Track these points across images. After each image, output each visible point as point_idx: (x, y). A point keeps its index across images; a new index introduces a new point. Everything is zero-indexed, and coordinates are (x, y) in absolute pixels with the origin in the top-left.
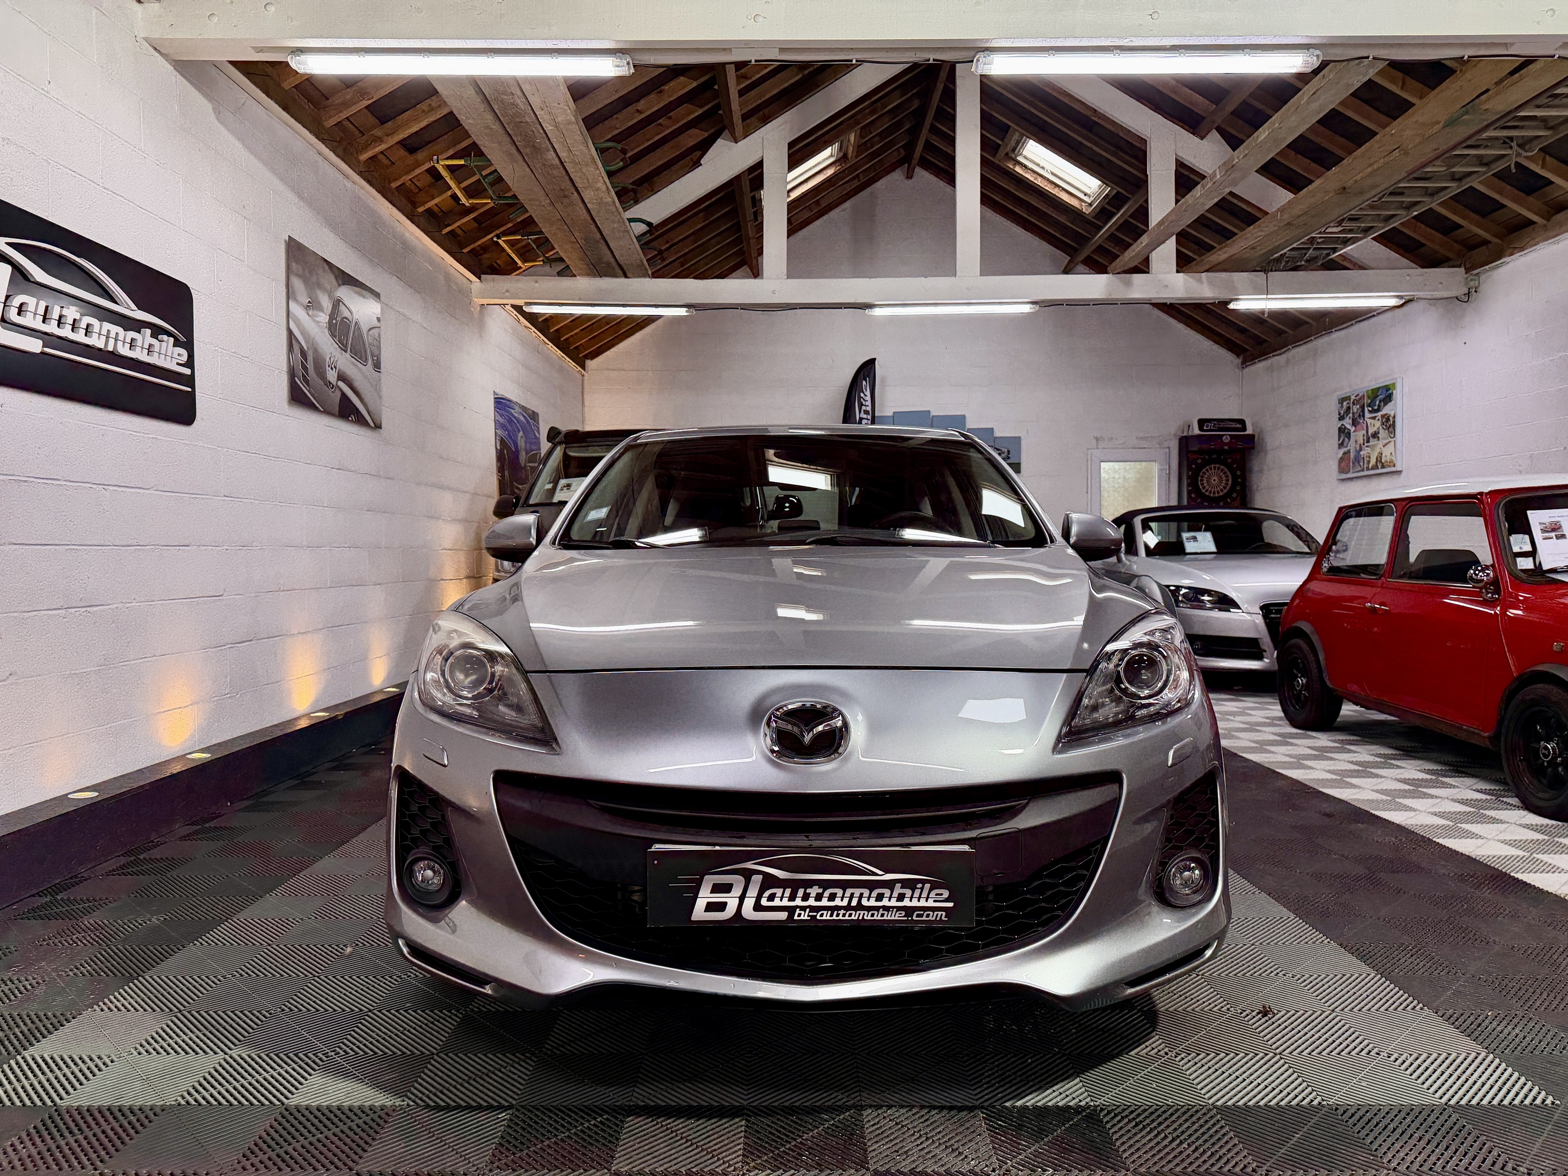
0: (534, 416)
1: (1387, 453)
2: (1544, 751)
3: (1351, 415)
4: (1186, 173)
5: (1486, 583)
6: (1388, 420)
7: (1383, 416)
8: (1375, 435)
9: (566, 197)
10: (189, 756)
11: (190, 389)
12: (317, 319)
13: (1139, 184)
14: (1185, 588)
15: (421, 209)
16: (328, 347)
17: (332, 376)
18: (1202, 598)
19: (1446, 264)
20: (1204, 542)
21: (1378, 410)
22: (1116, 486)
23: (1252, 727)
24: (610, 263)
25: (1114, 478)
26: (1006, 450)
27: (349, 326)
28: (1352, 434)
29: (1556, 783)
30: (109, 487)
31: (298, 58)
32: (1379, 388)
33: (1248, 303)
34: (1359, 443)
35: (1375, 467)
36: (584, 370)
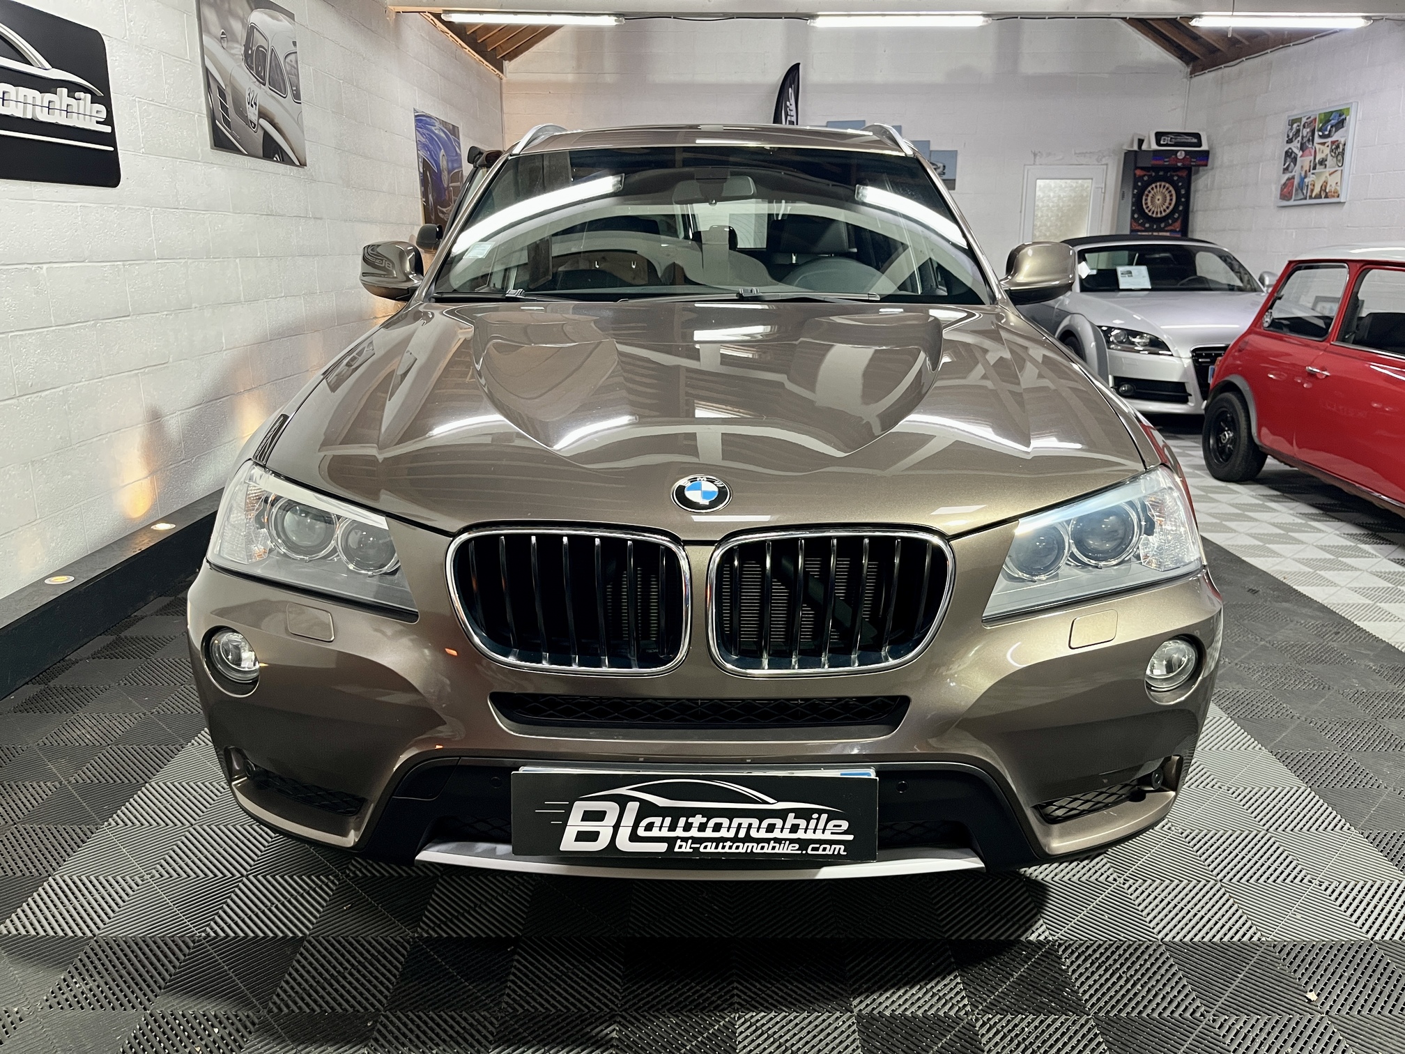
0: (454, 130)
1: (1332, 182)
3: (1300, 138)
6: (1338, 147)
7: (1333, 143)
8: (1322, 162)
10: (152, 527)
11: (112, 149)
12: (233, 51)
14: (1119, 329)
16: (245, 81)
17: (252, 114)
18: (1133, 340)
20: (1139, 277)
21: (1329, 136)
22: (1051, 205)
25: (1049, 196)
26: (941, 165)
27: (265, 56)
28: (1298, 159)
32: (1332, 112)
33: (1209, 22)
34: (1304, 169)
35: (1319, 196)
36: (502, 72)
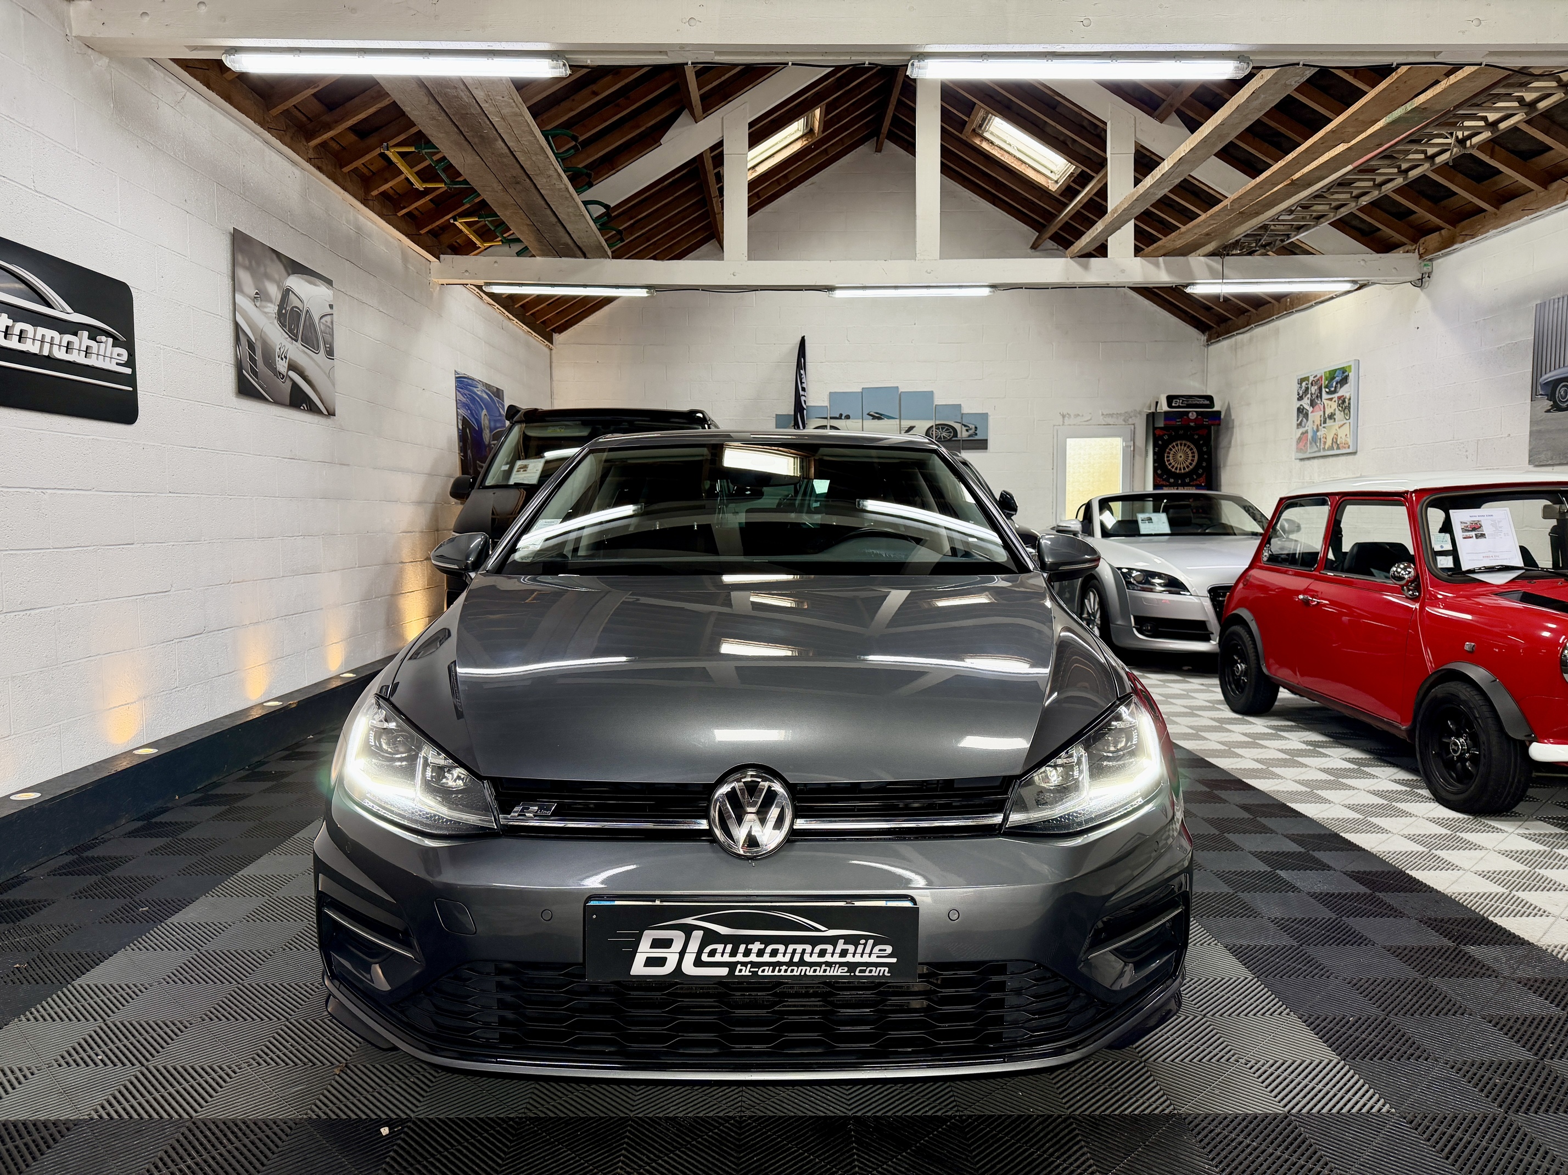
0: (498, 393)
1: (1342, 434)
2: (1453, 747)
3: (1309, 396)
4: (1148, 154)
5: (1408, 582)
6: (1344, 402)
7: (1339, 398)
8: (1331, 416)
9: (518, 183)
10: (136, 752)
11: (131, 389)
12: (266, 310)
13: (1100, 164)
14: (1137, 570)
15: (375, 193)
16: (277, 337)
17: (282, 366)
18: (1153, 581)
19: (1401, 249)
20: (1160, 523)
21: (1335, 392)
22: (1083, 462)
23: (1192, 712)
24: (568, 245)
25: (1080, 454)
26: (973, 427)
27: (299, 315)
28: (1310, 414)
29: (1464, 777)
30: (49, 491)
31: (232, 57)
32: (1336, 370)
33: (1203, 288)
34: (1316, 424)
35: (1331, 448)
36: (552, 344)
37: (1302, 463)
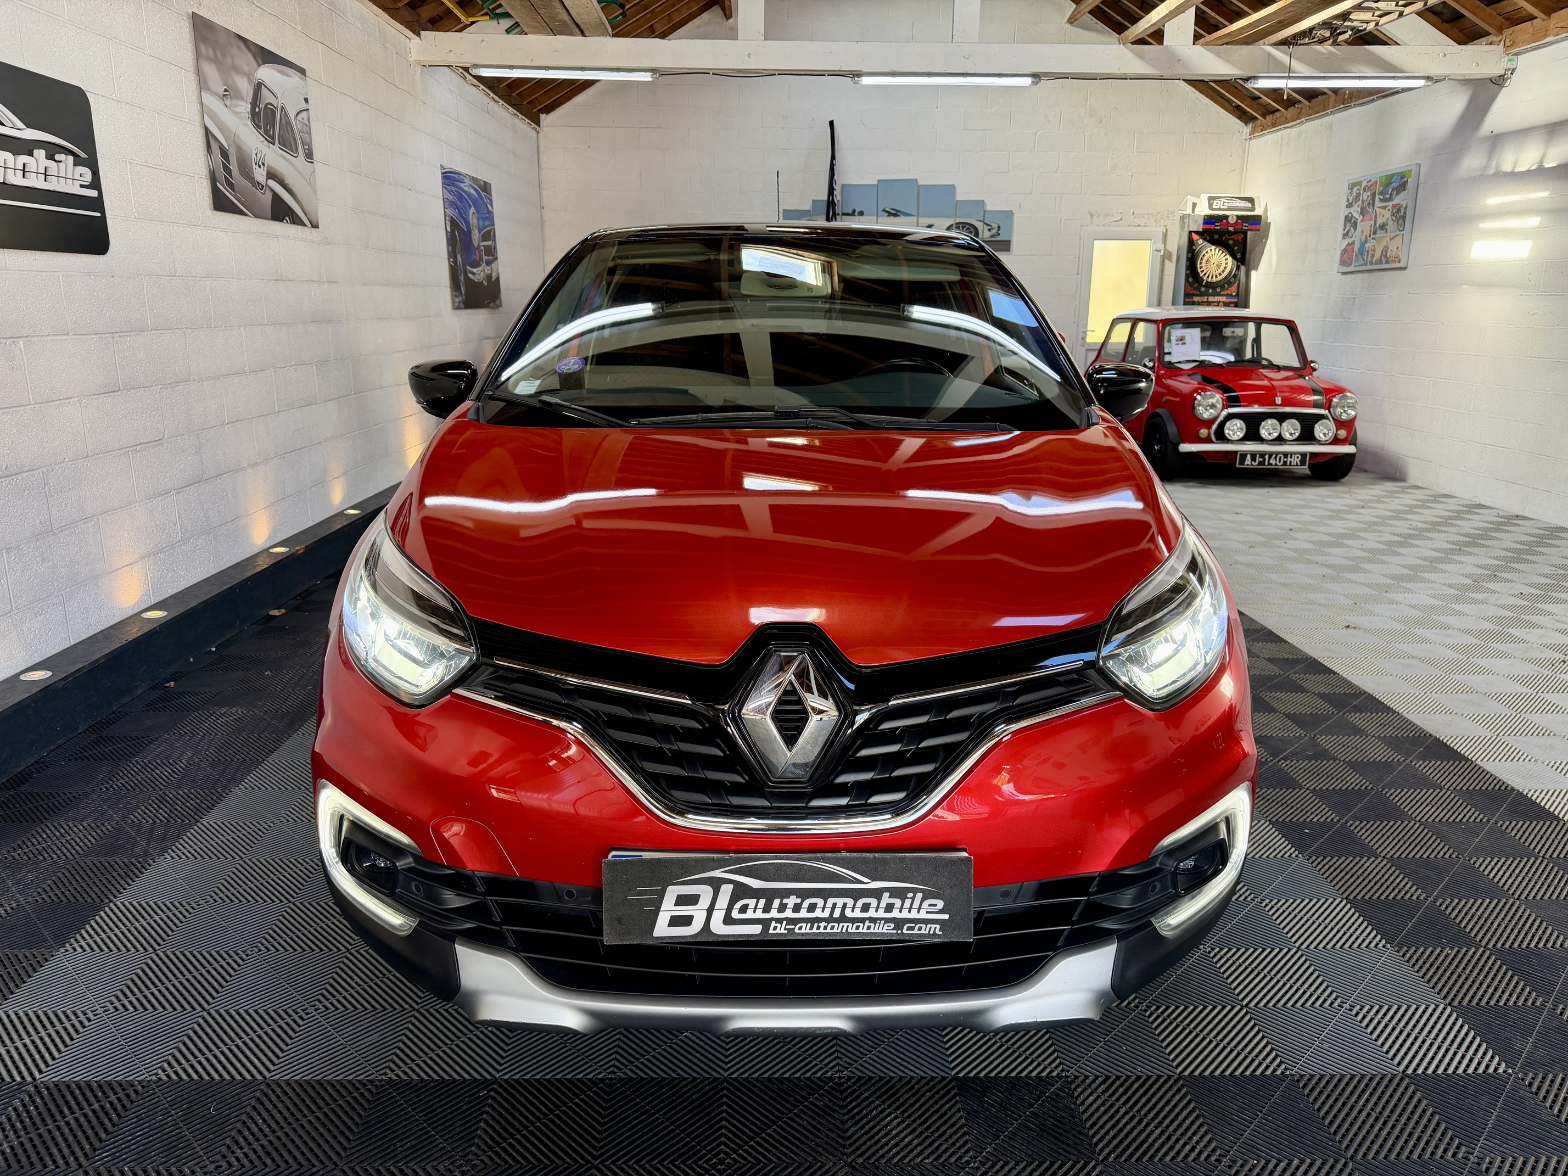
0: (486, 187)
1: (1393, 246)
3: (1360, 203)
6: (1399, 210)
7: (1394, 206)
8: (1383, 227)
10: (143, 616)
11: (99, 214)
12: (238, 110)
16: (252, 140)
17: (260, 175)
19: (1486, 41)
21: (1390, 199)
24: (565, 22)
25: (1107, 258)
26: (995, 226)
27: (274, 113)
28: (1359, 224)
32: (1393, 175)
33: (1264, 82)
34: (1365, 234)
35: (1380, 262)
36: (539, 125)
37: (1344, 276)
